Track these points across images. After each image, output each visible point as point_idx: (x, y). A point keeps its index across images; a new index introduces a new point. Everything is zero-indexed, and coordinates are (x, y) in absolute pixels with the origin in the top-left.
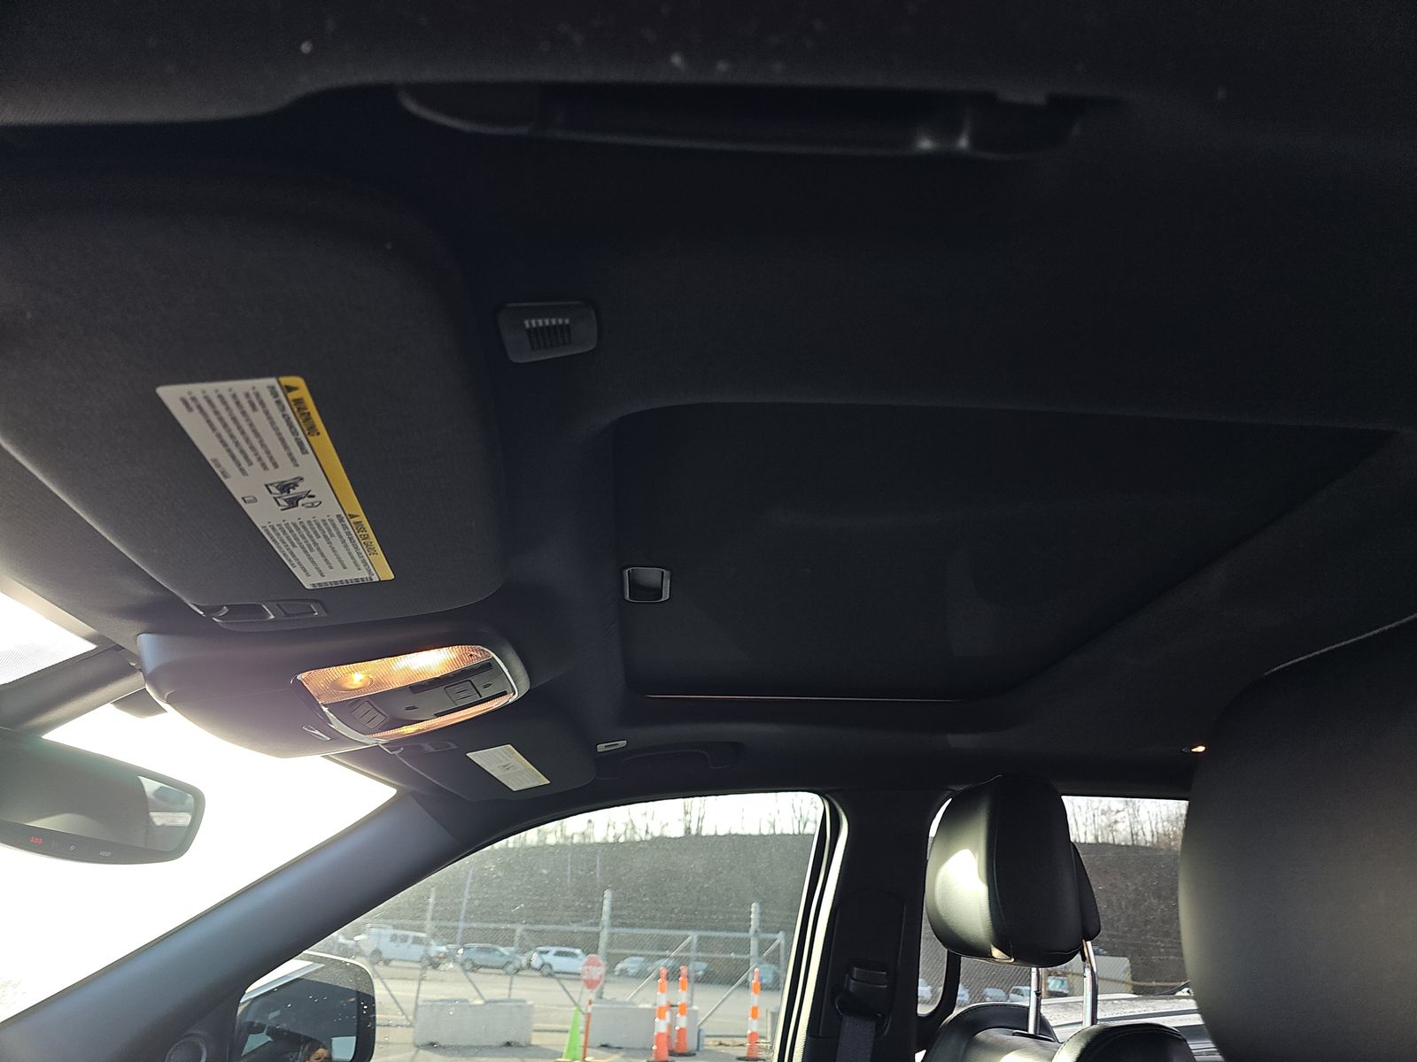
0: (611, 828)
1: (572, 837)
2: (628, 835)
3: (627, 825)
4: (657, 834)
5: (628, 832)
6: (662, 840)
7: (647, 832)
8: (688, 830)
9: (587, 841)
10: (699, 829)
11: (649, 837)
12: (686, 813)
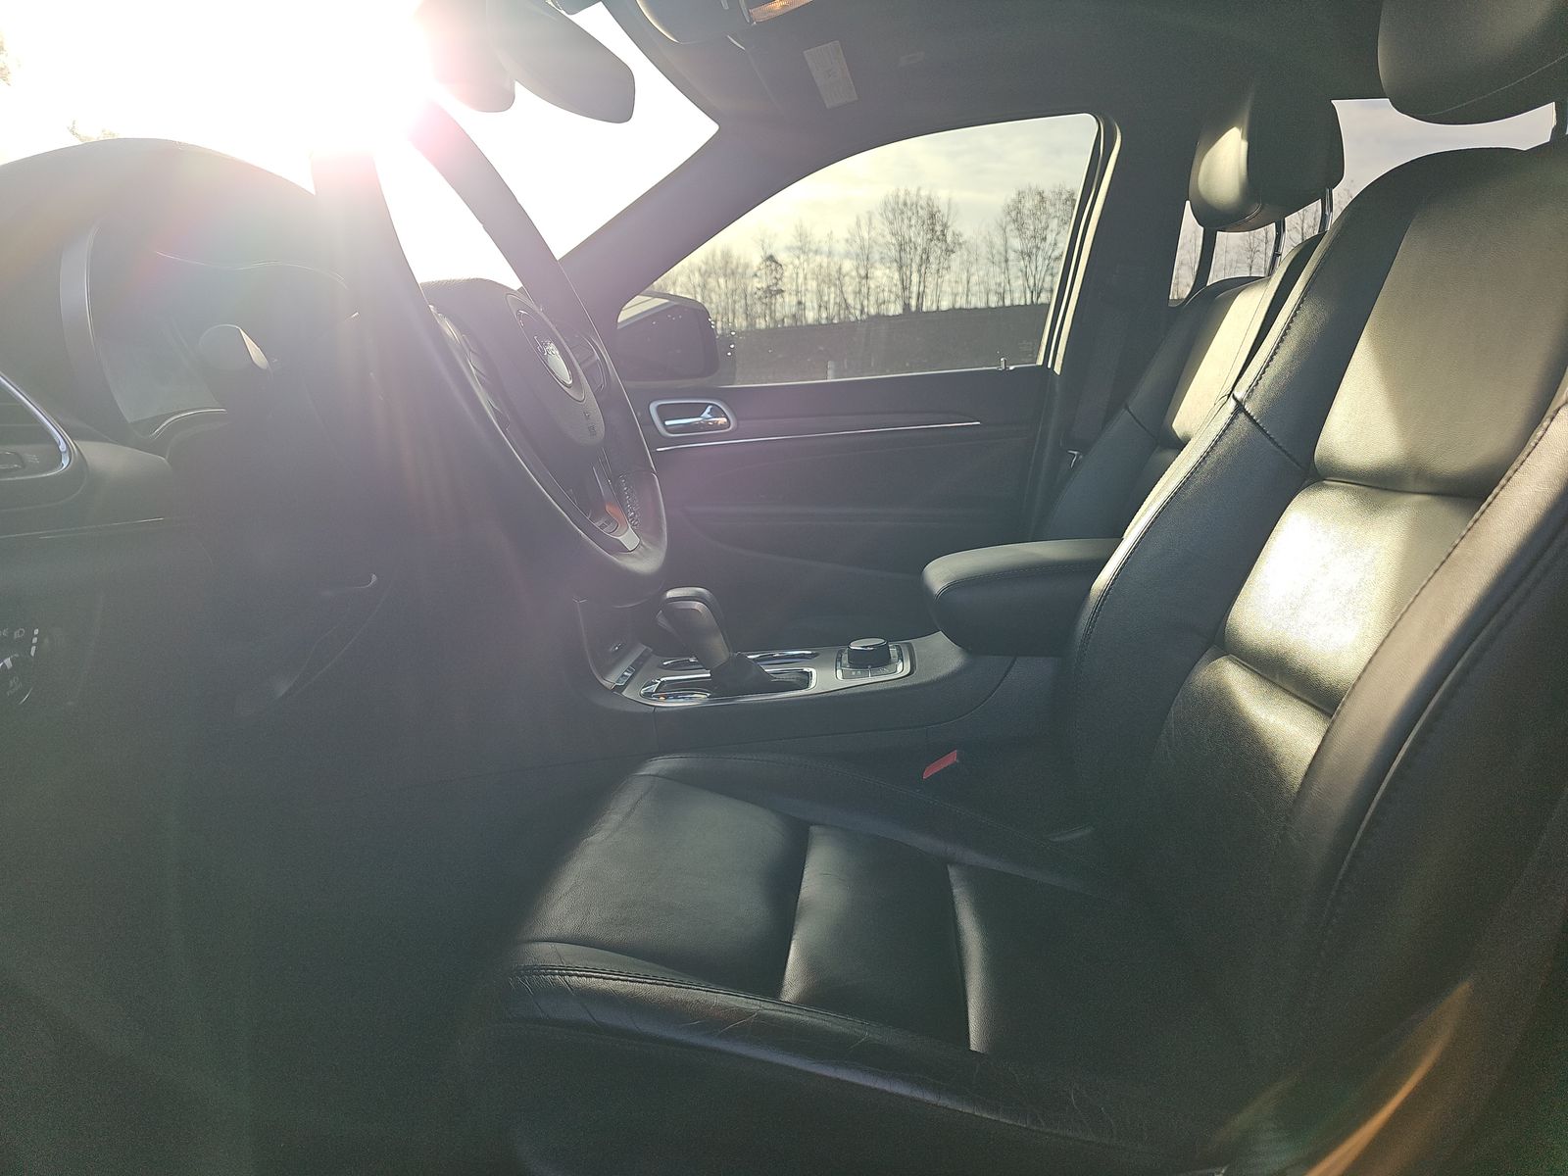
0: (823, 309)
1: (783, 320)
2: (842, 316)
3: (840, 305)
4: (873, 311)
5: (842, 312)
6: (880, 318)
7: (862, 311)
8: (906, 306)
9: (799, 324)
10: (919, 306)
11: (864, 317)
12: (904, 288)
